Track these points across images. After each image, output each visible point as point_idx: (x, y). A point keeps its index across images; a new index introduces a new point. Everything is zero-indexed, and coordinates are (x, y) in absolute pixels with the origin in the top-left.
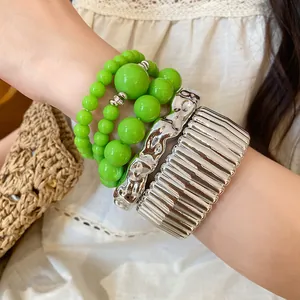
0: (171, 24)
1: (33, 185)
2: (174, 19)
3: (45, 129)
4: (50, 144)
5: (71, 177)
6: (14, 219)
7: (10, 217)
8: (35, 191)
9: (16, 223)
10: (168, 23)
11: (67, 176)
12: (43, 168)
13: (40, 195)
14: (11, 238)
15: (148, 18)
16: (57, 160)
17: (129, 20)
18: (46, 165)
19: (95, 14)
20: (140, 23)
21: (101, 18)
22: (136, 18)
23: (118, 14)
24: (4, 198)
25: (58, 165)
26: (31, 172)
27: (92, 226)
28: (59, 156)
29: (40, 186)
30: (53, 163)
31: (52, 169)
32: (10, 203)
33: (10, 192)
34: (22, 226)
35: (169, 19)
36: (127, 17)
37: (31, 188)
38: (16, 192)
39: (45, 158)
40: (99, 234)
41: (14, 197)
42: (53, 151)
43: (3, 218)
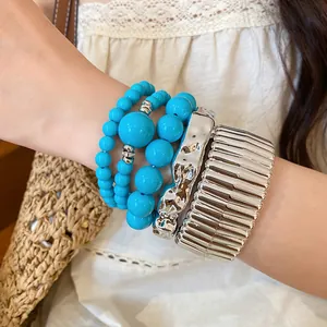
1: (66, 228)
2: (195, 33)
3: (67, 168)
4: (78, 184)
6: (48, 266)
7: (43, 264)
8: (69, 234)
9: (50, 269)
10: (189, 39)
11: (100, 215)
12: (76, 209)
13: (74, 238)
14: (46, 286)
15: (167, 36)
16: (89, 200)
17: (147, 40)
18: (78, 207)
19: (110, 39)
20: (159, 43)
21: (117, 42)
22: (154, 37)
23: (135, 35)
24: (34, 245)
25: (90, 205)
26: (63, 215)
27: (130, 262)
28: (90, 196)
29: (73, 228)
30: (85, 203)
31: (84, 209)
32: (42, 250)
33: (41, 238)
34: (56, 272)
35: (190, 34)
36: (145, 37)
37: (64, 231)
38: (48, 238)
39: (76, 198)
40: (139, 269)
41: (45, 244)
42: (83, 191)
43: (36, 266)
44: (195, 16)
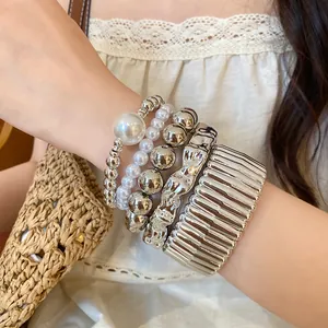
0: (184, 63)
1: (59, 240)
4: (76, 193)
5: (101, 229)
6: (36, 283)
7: (30, 281)
8: (61, 248)
9: (37, 287)
10: (180, 62)
11: (97, 229)
12: (71, 220)
13: (67, 252)
14: (32, 306)
15: (161, 59)
16: (86, 211)
17: (141, 61)
18: (74, 217)
19: (108, 56)
20: (153, 64)
21: (113, 60)
22: (147, 58)
24: (22, 258)
25: (87, 216)
26: (57, 226)
28: (88, 206)
29: (66, 241)
30: (82, 215)
31: (81, 221)
32: (30, 264)
33: (31, 250)
34: (44, 291)
35: (181, 58)
36: (139, 58)
37: (56, 245)
38: (38, 251)
39: (73, 208)
41: (34, 257)
42: (81, 200)
43: (22, 282)
44: (187, 40)
